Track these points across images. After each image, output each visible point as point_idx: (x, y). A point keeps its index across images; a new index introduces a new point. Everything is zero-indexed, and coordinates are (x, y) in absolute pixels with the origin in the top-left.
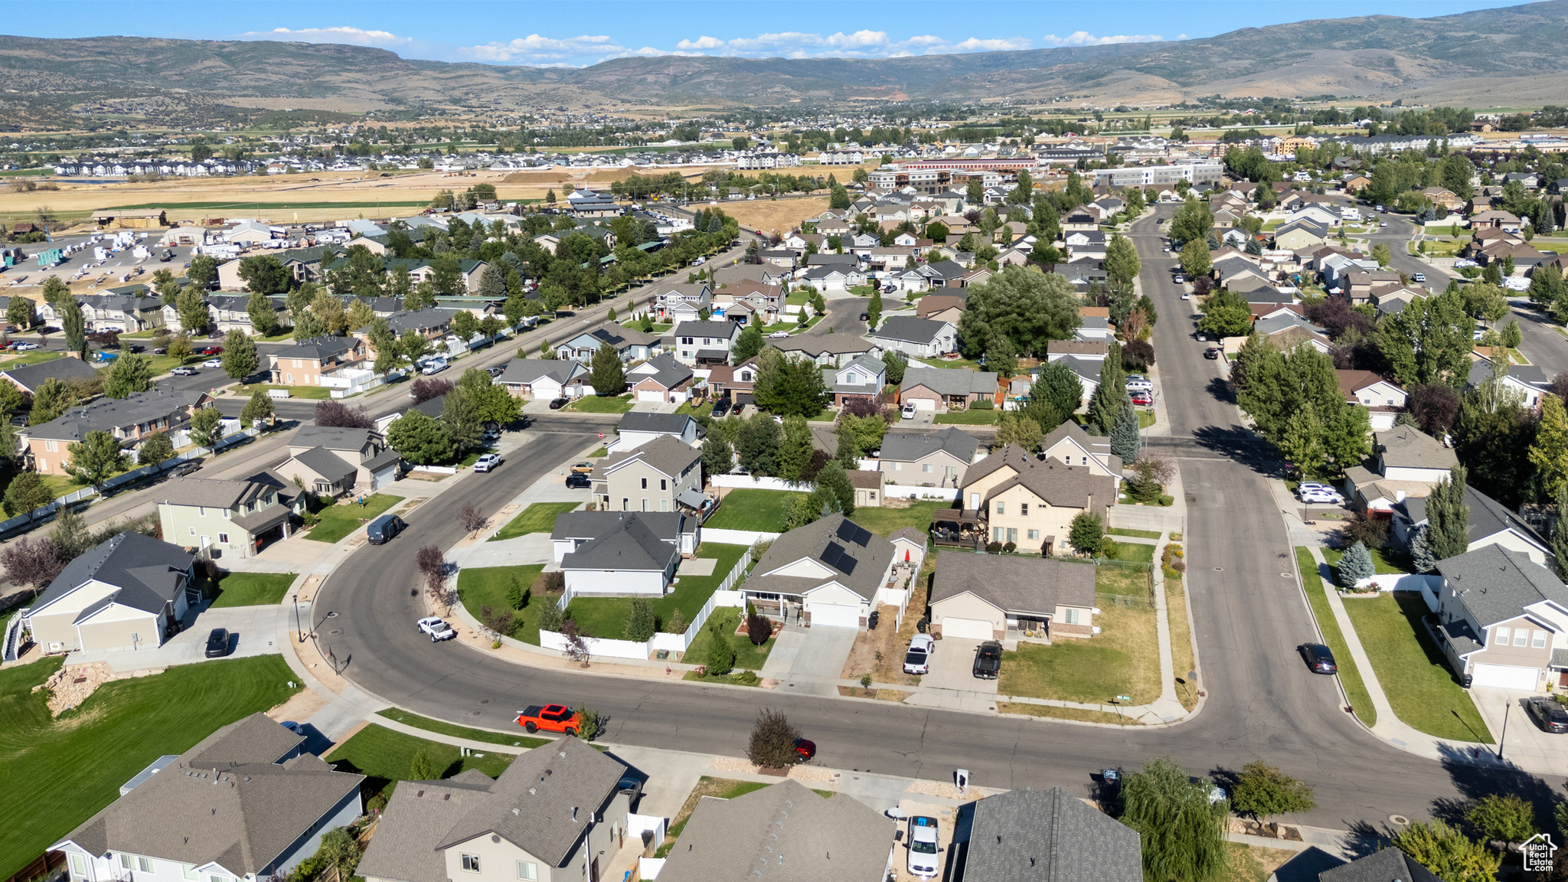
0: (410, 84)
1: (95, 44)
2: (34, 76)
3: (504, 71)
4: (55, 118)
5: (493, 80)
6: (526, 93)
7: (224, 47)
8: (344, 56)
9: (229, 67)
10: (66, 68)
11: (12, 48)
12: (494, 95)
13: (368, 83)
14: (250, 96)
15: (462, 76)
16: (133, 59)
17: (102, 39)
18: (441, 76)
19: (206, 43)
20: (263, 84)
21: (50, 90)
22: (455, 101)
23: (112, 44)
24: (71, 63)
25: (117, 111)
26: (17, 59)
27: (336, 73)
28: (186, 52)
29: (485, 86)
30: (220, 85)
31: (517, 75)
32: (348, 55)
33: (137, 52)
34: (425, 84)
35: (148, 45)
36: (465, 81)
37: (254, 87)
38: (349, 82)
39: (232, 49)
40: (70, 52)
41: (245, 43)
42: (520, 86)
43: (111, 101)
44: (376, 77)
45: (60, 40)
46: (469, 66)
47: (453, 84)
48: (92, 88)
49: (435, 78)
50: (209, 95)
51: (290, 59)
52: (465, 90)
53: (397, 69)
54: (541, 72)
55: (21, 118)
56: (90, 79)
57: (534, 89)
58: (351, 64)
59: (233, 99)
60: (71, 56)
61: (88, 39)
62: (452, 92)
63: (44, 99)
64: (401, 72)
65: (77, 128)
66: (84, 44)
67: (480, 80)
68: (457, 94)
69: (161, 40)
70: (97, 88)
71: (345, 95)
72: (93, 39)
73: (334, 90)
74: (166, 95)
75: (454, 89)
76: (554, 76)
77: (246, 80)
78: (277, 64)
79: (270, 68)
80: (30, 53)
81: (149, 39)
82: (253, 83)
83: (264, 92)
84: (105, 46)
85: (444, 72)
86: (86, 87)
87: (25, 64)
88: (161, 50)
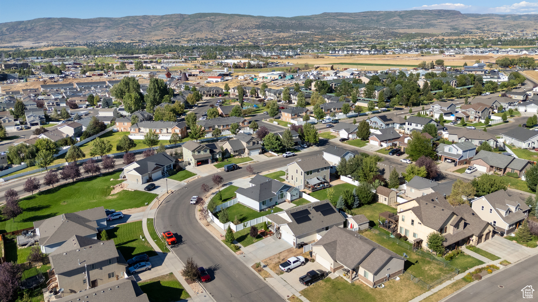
0: (462, 22)
1: (363, 14)
2: (344, 24)
3: (504, 16)
4: (346, 37)
5: (496, 20)
6: (509, 25)
7: (401, 13)
8: (440, 14)
9: (401, 19)
10: (353, 22)
11: (341, 16)
12: (495, 26)
13: (447, 23)
14: (404, 29)
15: (484, 19)
16: (373, 18)
17: (365, 12)
18: (475, 19)
19: (396, 12)
20: (410, 24)
21: (348, 28)
22: (478, 28)
23: (368, 14)
24: (355, 20)
25: (363, 34)
26: (342, 19)
27: (436, 20)
28: (389, 15)
29: (492, 23)
30: (396, 25)
31: (509, 18)
32: (442, 13)
33: (375, 16)
34: (468, 22)
35: (378, 13)
36: (485, 21)
37: (407, 26)
38: (440, 22)
39: (403, 13)
40: (356, 17)
41: (408, 11)
42: (507, 22)
43: (362, 31)
44: (450, 20)
45: (354, 13)
46: (489, 15)
47: (480, 22)
48: (359, 27)
49: (473, 20)
50: (391, 29)
51: (421, 16)
52: (483, 24)
53: (459, 17)
54: (520, 16)
55: (337, 37)
56: (359, 25)
57: (513, 23)
58: (442, 16)
59: (398, 30)
60: (356, 18)
61: (362, 12)
62: (478, 25)
63: (345, 31)
64: (460, 18)
65: (350, 40)
66: (360, 14)
67: (490, 20)
68: (480, 26)
69: (382, 12)
70: (360, 27)
71: (437, 28)
72: (363, 12)
73: (433, 26)
74: (378, 29)
75: (479, 24)
76: (526, 18)
77: (405, 24)
78: (416, 18)
79: (414, 19)
80: (346, 17)
81: (379, 11)
82: (407, 24)
83: (409, 27)
84: (366, 15)
85: (477, 18)
86: (357, 27)
87: (344, 20)
88: (382, 15)
